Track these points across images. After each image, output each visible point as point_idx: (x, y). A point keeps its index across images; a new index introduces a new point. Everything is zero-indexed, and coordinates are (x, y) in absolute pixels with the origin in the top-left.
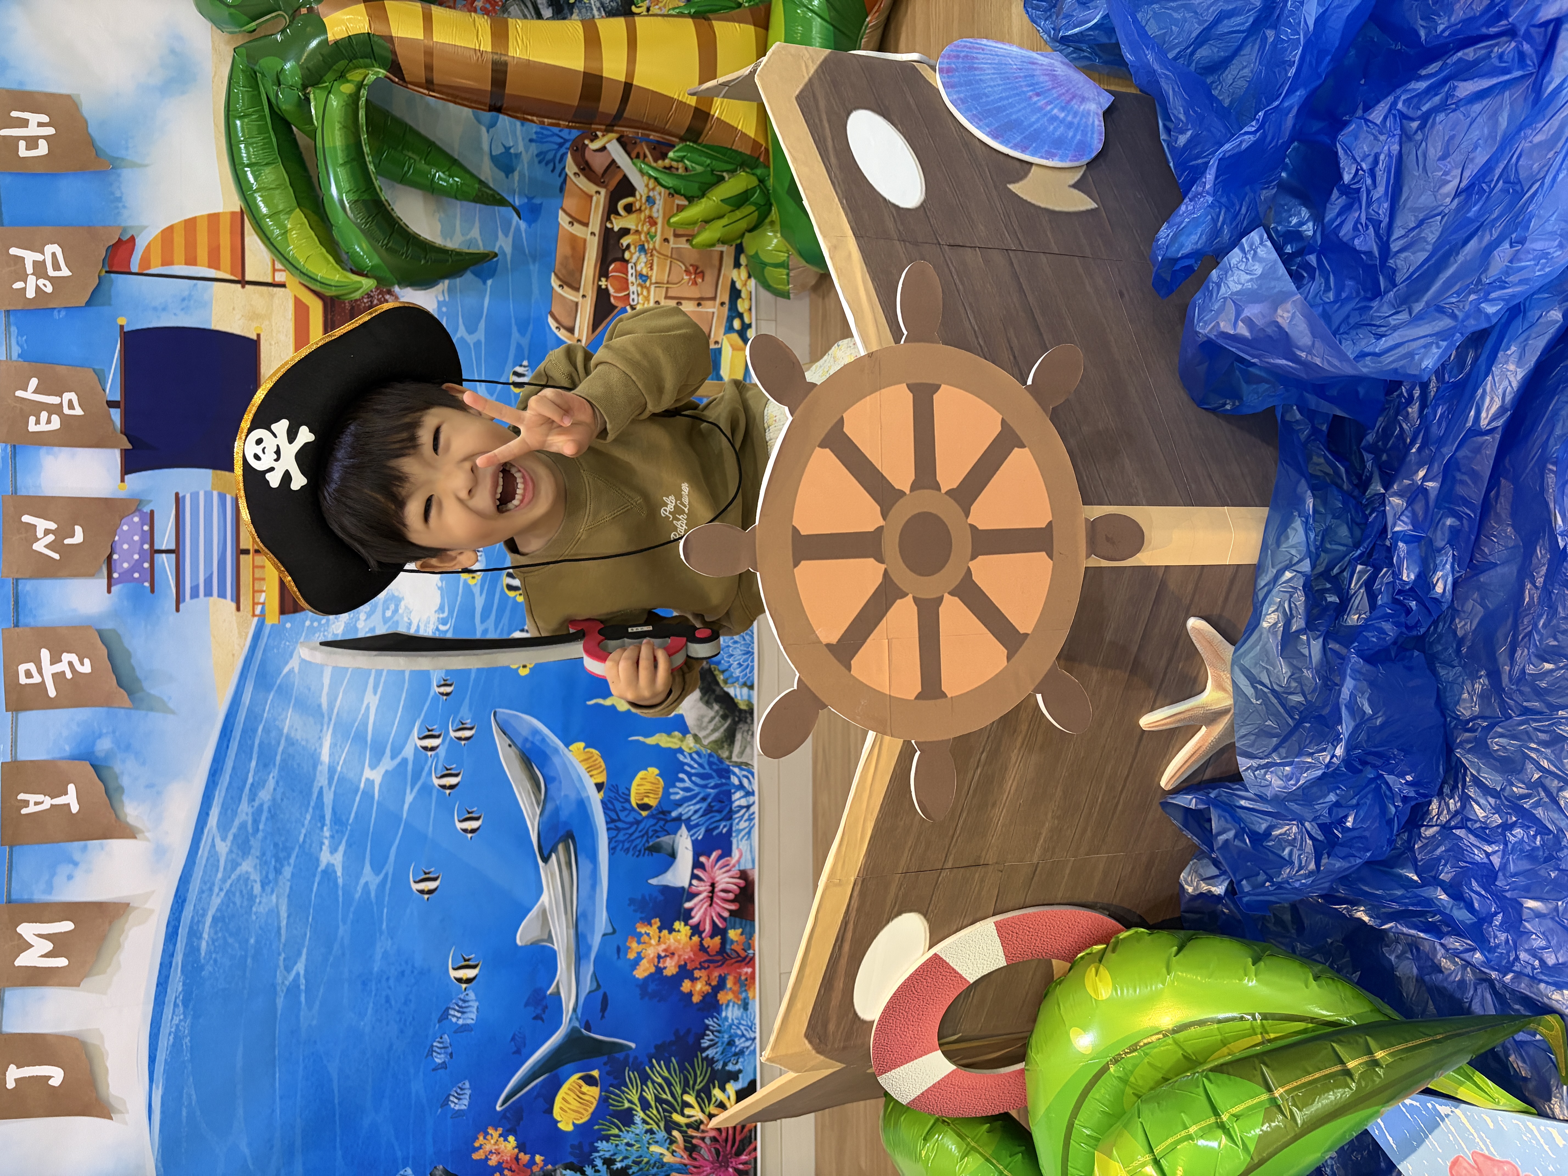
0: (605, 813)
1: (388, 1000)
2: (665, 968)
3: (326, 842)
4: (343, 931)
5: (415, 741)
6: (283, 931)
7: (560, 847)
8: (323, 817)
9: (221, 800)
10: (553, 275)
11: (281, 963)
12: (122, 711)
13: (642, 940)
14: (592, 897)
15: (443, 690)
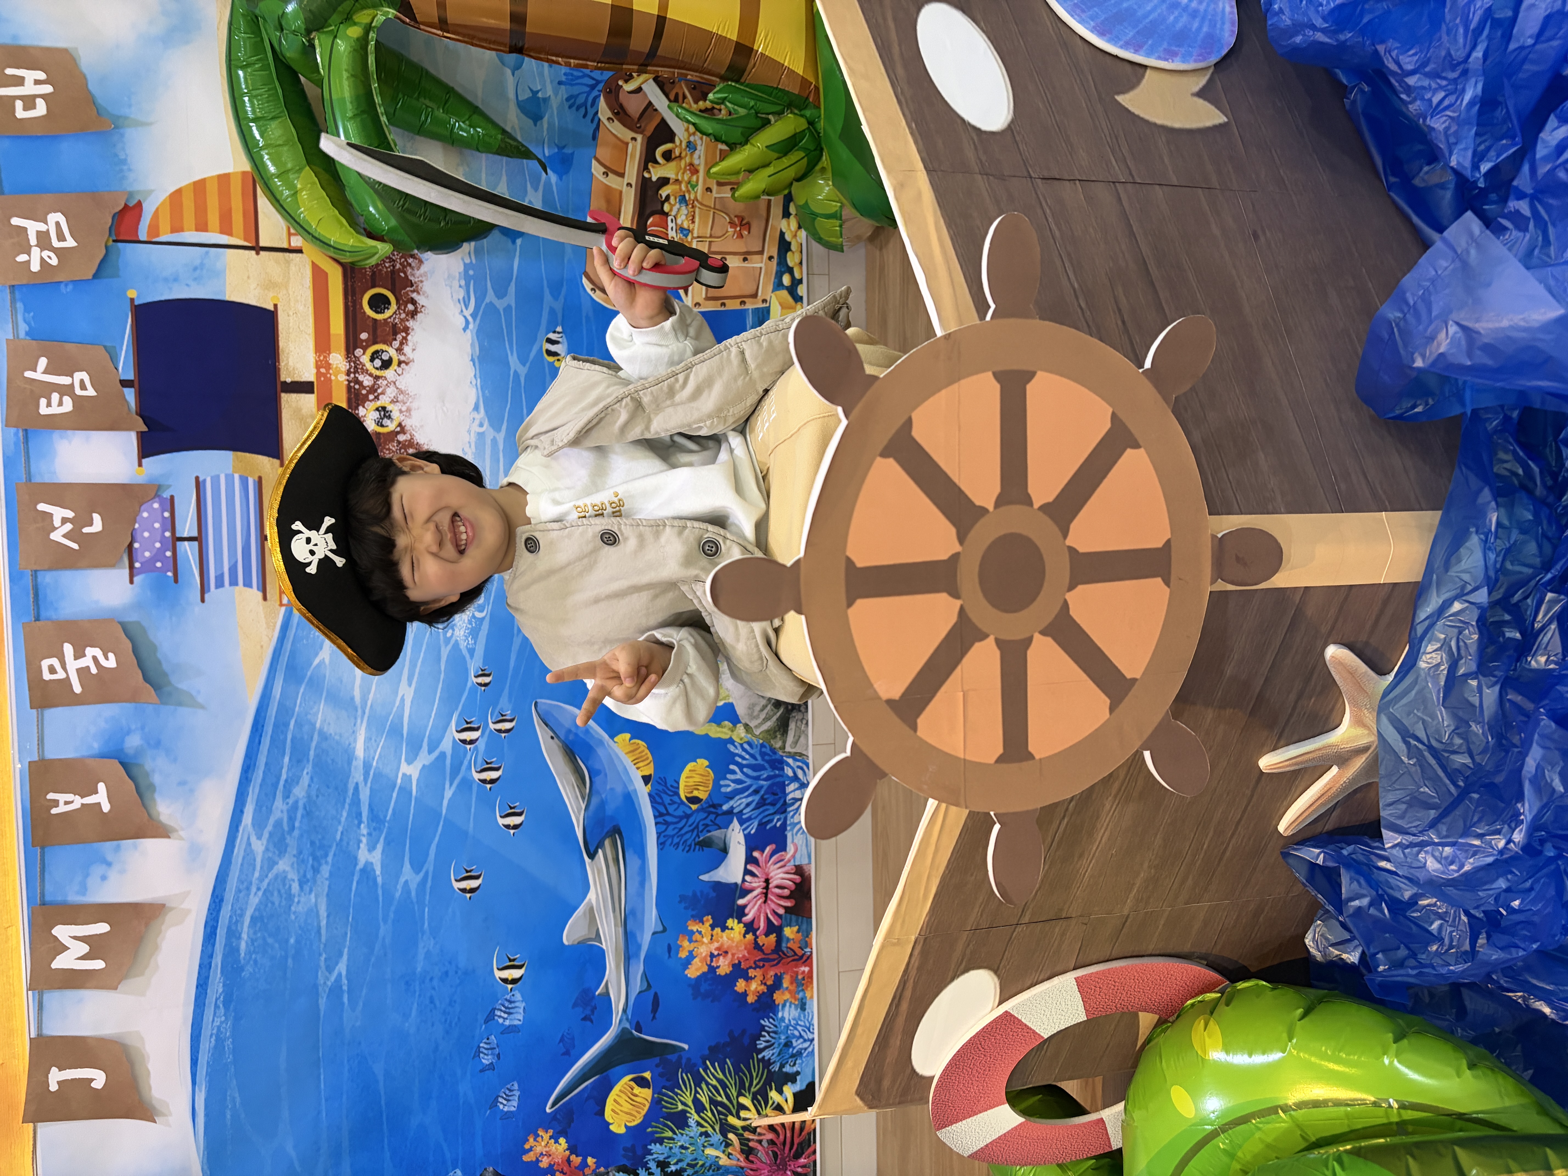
0: (652, 806)
1: (432, 1001)
2: (718, 967)
3: (364, 840)
4: (385, 930)
6: (323, 931)
7: (607, 843)
8: (360, 814)
9: (255, 797)
11: (322, 964)
12: (151, 707)
13: (694, 939)
14: (641, 894)
15: (481, 680)
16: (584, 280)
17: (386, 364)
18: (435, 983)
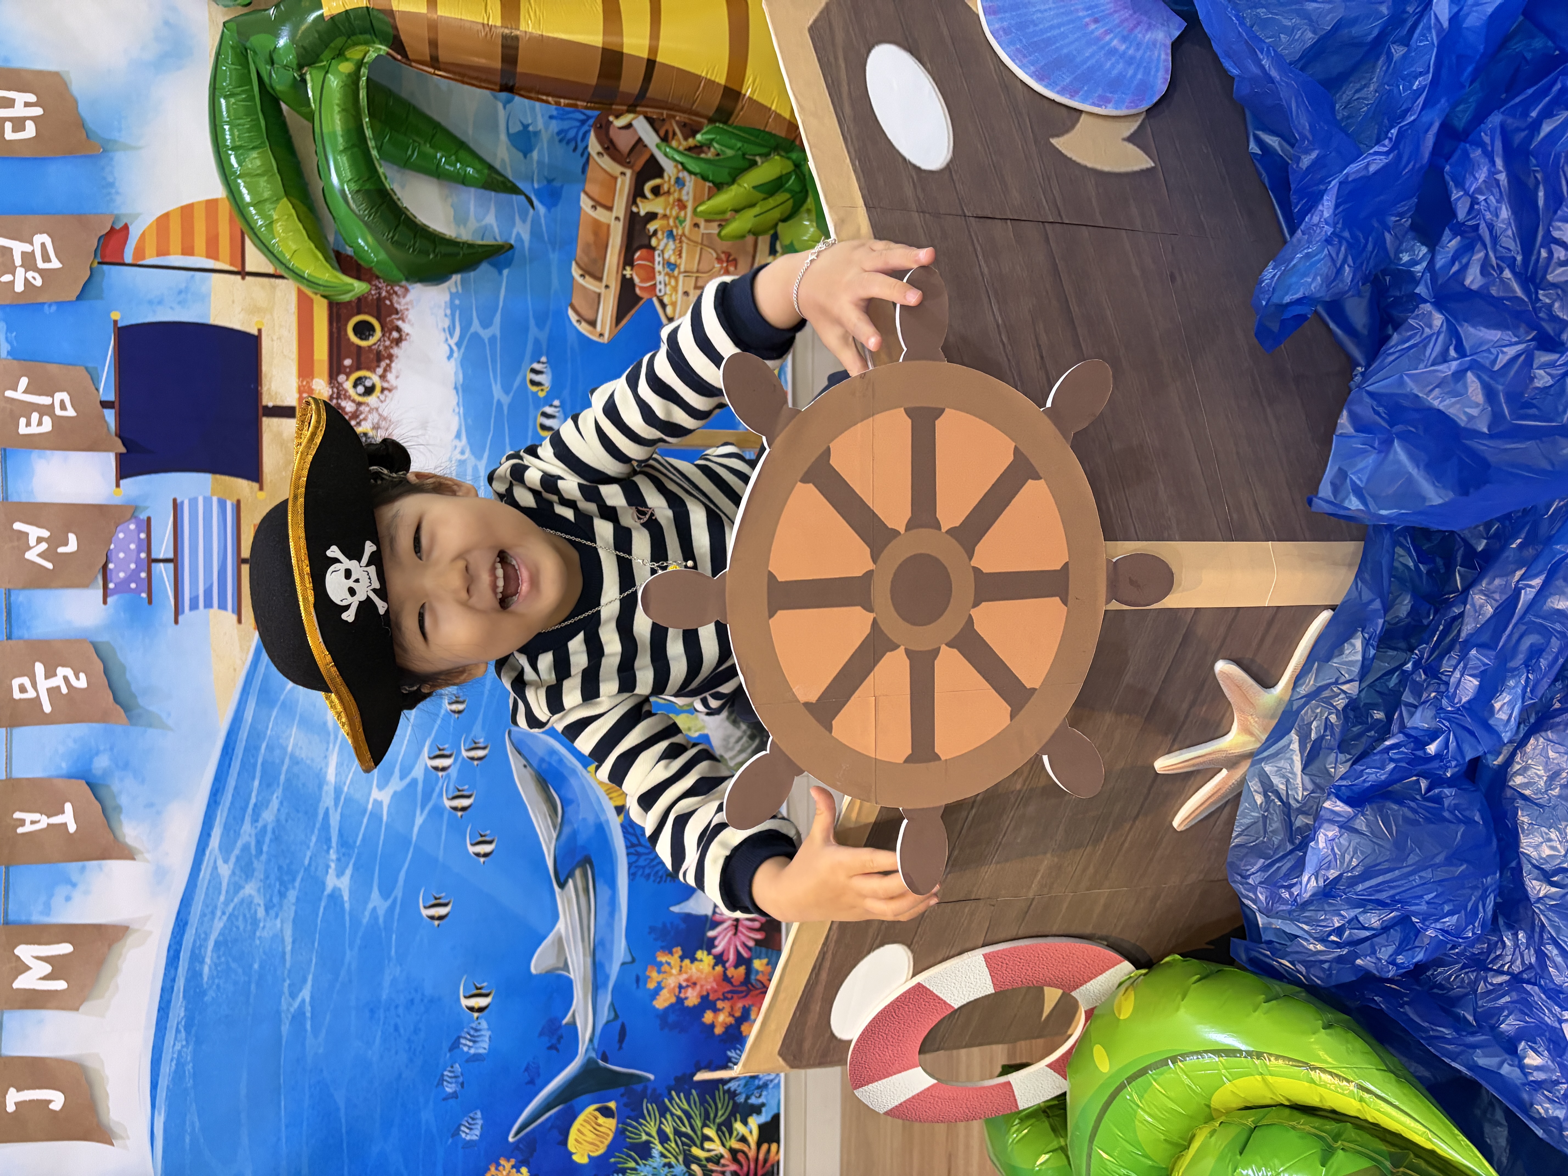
1: (396, 1028)
2: (686, 998)
3: (333, 865)
5: (425, 761)
6: (288, 957)
7: (578, 873)
8: (328, 840)
9: (223, 820)
10: (574, 264)
12: (119, 727)
13: (663, 969)
14: (610, 924)
15: (455, 707)
16: (571, 313)
17: (369, 391)
18: (401, 1011)
